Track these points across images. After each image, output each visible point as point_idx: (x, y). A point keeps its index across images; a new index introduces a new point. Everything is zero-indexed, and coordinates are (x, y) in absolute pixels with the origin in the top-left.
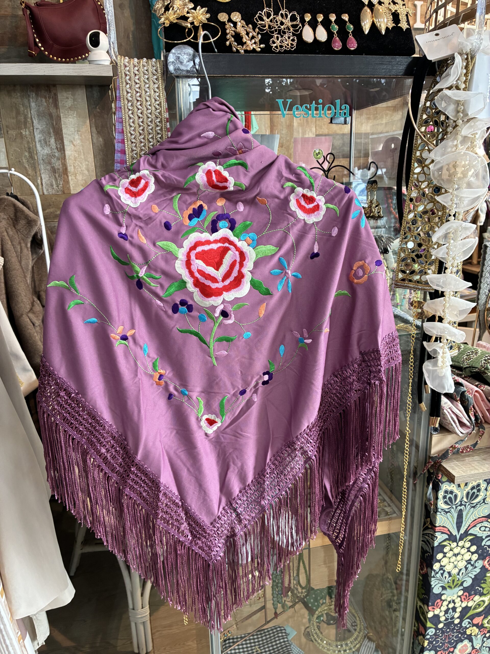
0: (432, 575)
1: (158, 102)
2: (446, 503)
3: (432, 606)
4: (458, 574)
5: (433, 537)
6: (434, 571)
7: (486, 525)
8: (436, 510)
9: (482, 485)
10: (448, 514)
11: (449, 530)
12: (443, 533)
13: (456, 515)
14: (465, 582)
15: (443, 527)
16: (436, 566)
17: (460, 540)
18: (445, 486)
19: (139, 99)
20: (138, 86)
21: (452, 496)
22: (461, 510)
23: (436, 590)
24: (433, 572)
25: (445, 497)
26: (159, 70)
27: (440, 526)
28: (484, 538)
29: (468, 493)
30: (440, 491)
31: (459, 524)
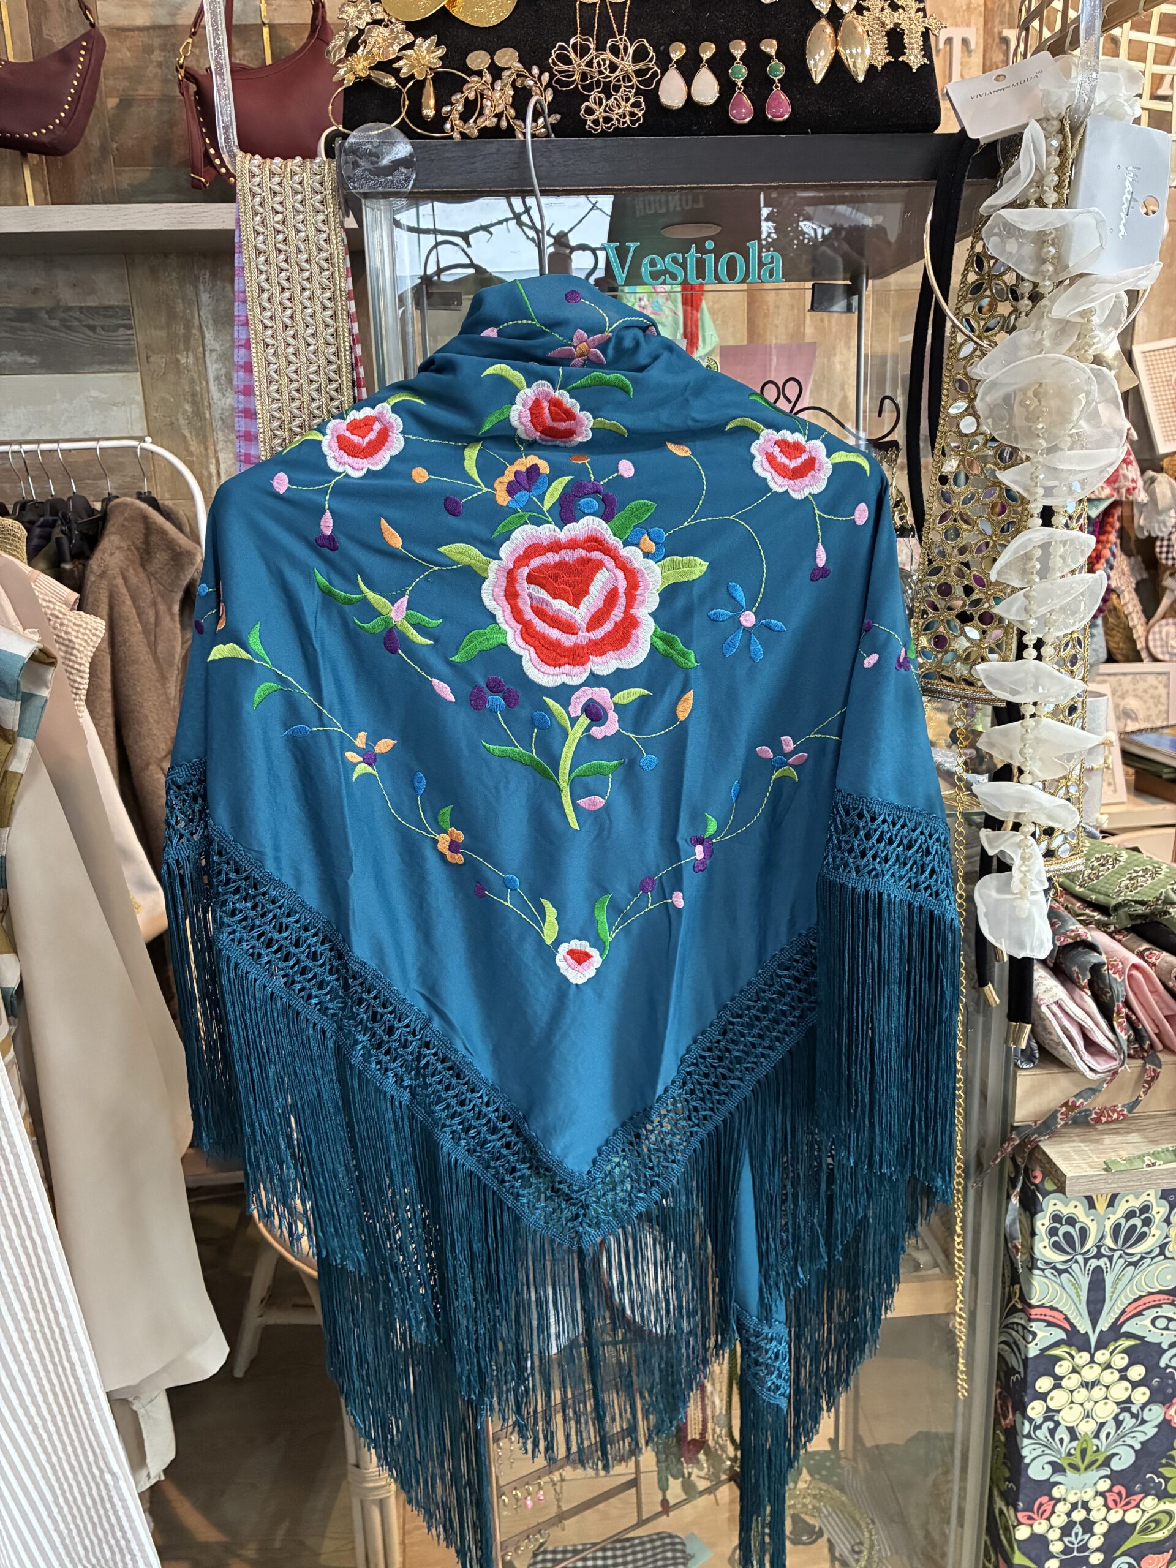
0: (1026, 1432)
1: (325, 255)
2: (1056, 1246)
3: (1024, 1510)
4: (1097, 1436)
5: (1027, 1334)
6: (1031, 1420)
7: (1171, 1315)
8: (1031, 1264)
9: (1155, 1210)
10: (1065, 1276)
11: (1067, 1319)
12: (1050, 1324)
13: (1085, 1281)
14: (1115, 1459)
15: (1052, 1308)
16: (1036, 1410)
17: (1097, 1348)
18: (1051, 1205)
19: (281, 246)
20: (279, 218)
21: (1074, 1232)
22: (1098, 1270)
23: (1038, 1471)
24: (1027, 1424)
25: (1053, 1232)
26: (328, 184)
27: (1041, 1306)
28: (1165, 1346)
29: (1117, 1227)
30: (1039, 1216)
31: (1095, 1305)
